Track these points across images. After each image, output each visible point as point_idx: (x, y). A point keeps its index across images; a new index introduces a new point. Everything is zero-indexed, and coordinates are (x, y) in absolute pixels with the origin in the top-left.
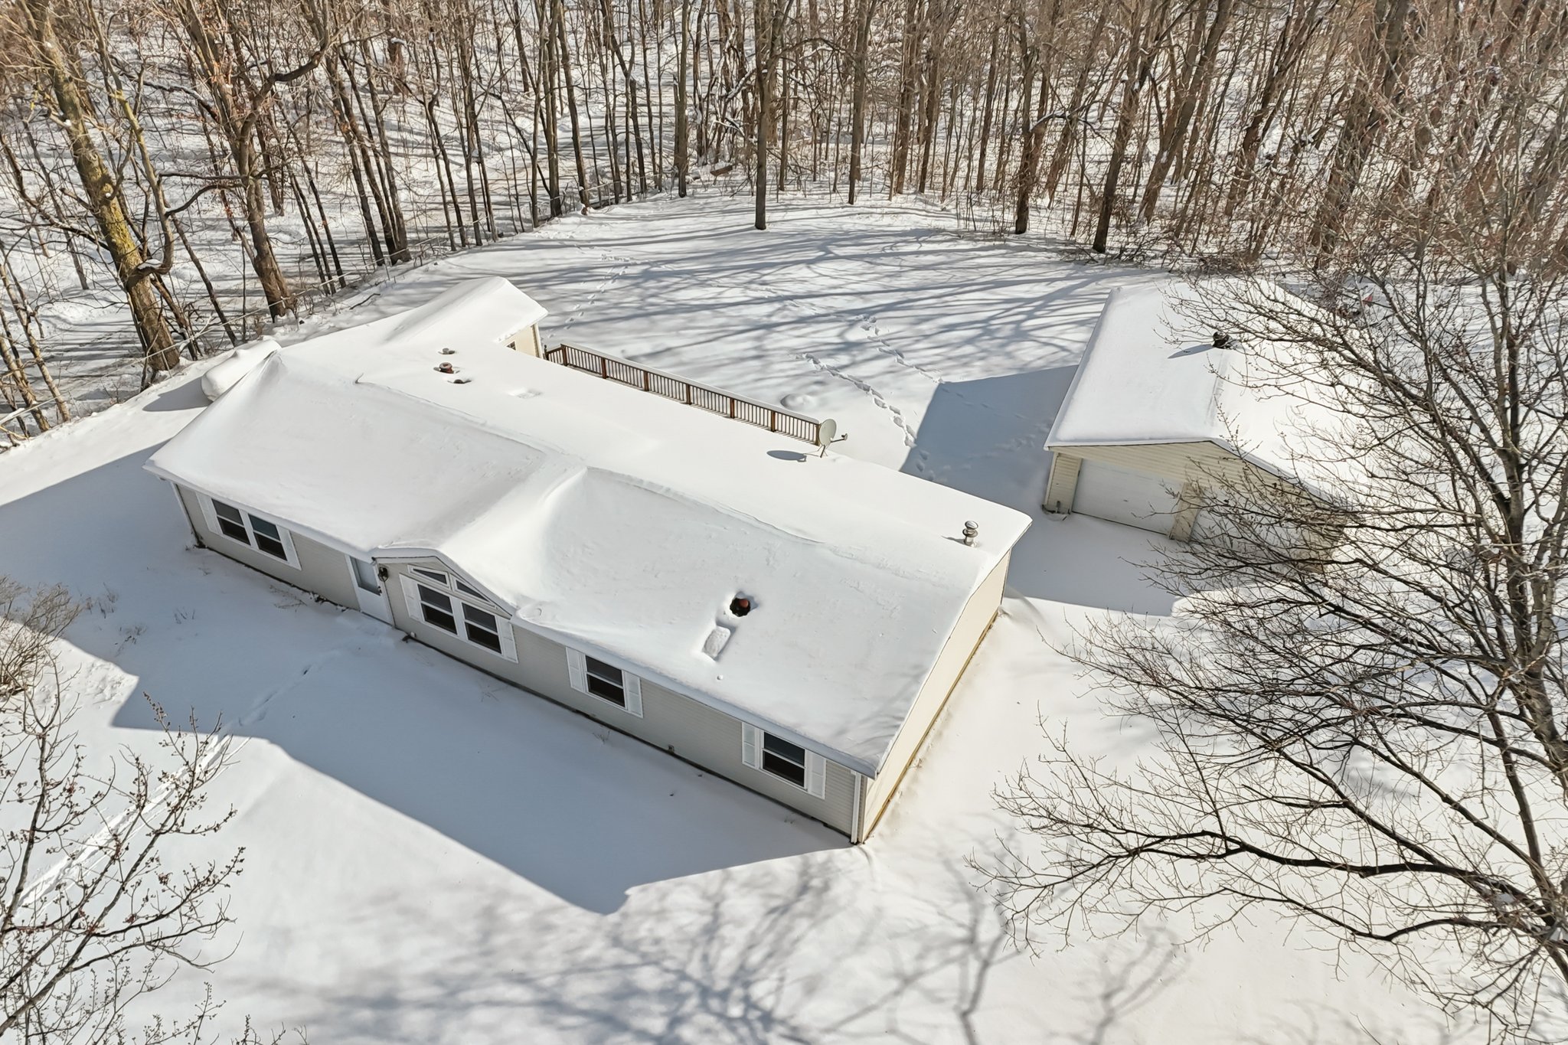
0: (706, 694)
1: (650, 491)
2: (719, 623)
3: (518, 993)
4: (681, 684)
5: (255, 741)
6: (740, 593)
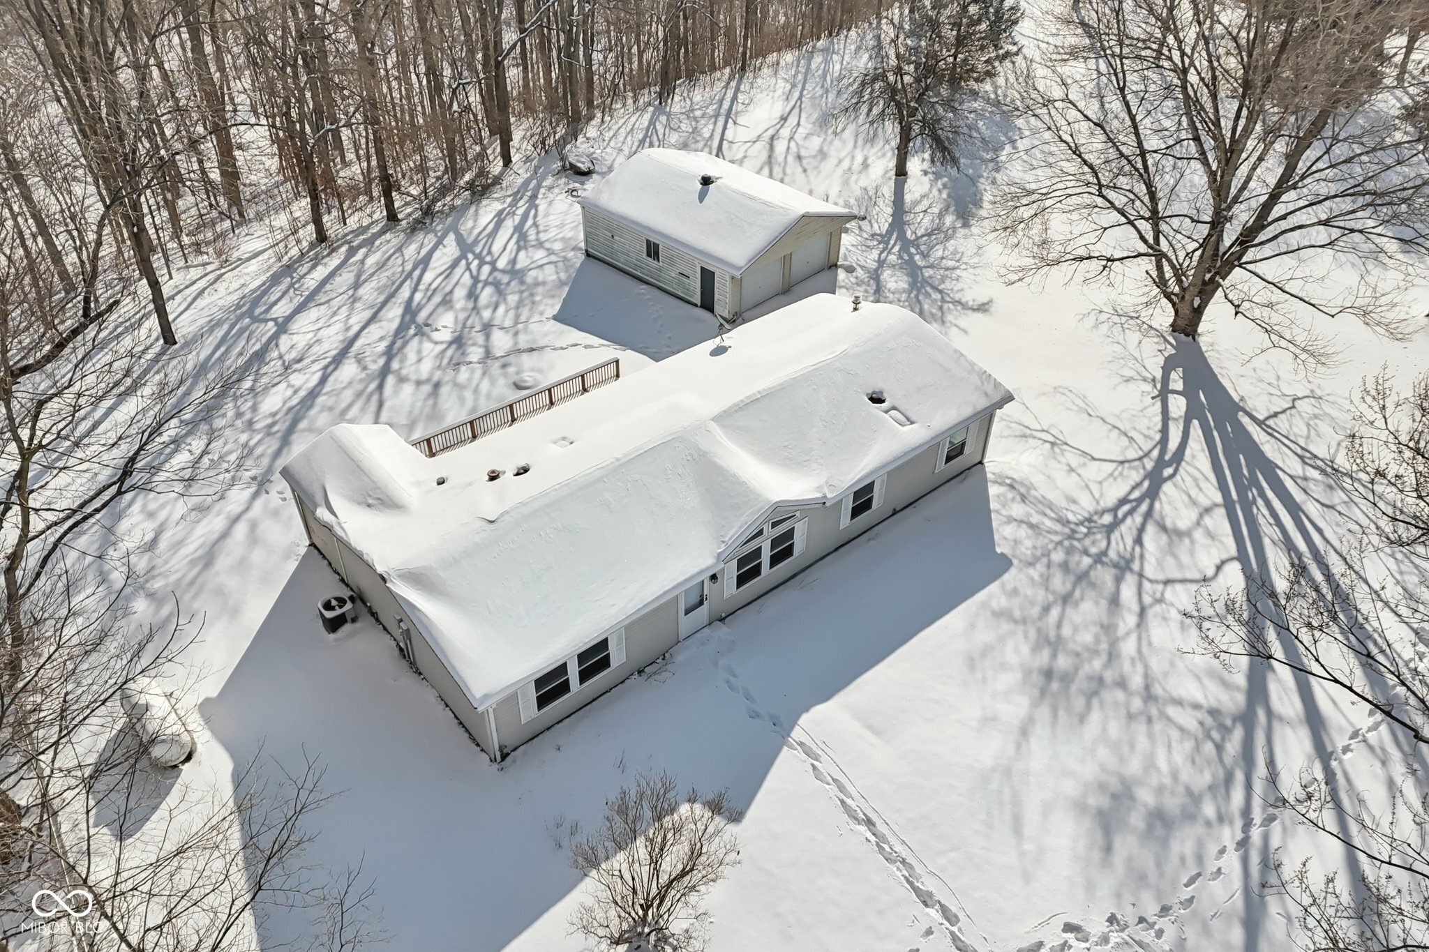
2: (886, 412)
3: (1055, 612)
6: (867, 395)
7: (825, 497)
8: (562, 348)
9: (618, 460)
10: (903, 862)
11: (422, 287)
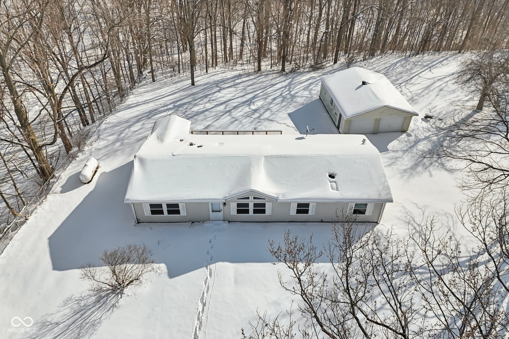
0: (342, 199)
1: (285, 157)
2: (331, 182)
4: (334, 199)
5: (217, 264)
6: (329, 173)
7: (278, 198)
8: (280, 123)
9: (224, 155)
10: (201, 323)
11: (265, 92)
